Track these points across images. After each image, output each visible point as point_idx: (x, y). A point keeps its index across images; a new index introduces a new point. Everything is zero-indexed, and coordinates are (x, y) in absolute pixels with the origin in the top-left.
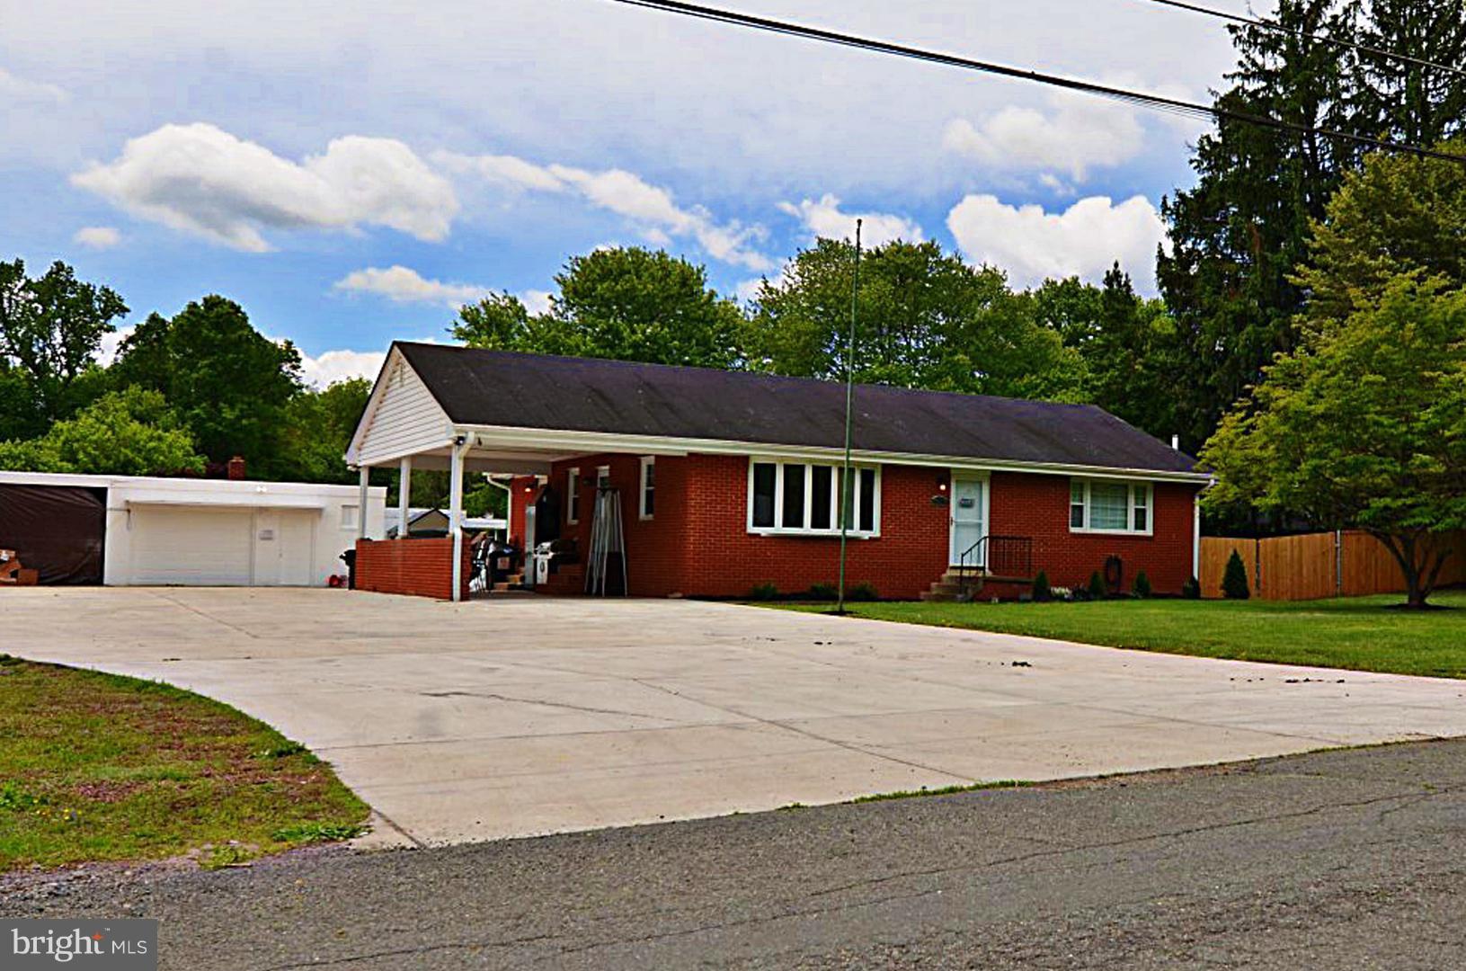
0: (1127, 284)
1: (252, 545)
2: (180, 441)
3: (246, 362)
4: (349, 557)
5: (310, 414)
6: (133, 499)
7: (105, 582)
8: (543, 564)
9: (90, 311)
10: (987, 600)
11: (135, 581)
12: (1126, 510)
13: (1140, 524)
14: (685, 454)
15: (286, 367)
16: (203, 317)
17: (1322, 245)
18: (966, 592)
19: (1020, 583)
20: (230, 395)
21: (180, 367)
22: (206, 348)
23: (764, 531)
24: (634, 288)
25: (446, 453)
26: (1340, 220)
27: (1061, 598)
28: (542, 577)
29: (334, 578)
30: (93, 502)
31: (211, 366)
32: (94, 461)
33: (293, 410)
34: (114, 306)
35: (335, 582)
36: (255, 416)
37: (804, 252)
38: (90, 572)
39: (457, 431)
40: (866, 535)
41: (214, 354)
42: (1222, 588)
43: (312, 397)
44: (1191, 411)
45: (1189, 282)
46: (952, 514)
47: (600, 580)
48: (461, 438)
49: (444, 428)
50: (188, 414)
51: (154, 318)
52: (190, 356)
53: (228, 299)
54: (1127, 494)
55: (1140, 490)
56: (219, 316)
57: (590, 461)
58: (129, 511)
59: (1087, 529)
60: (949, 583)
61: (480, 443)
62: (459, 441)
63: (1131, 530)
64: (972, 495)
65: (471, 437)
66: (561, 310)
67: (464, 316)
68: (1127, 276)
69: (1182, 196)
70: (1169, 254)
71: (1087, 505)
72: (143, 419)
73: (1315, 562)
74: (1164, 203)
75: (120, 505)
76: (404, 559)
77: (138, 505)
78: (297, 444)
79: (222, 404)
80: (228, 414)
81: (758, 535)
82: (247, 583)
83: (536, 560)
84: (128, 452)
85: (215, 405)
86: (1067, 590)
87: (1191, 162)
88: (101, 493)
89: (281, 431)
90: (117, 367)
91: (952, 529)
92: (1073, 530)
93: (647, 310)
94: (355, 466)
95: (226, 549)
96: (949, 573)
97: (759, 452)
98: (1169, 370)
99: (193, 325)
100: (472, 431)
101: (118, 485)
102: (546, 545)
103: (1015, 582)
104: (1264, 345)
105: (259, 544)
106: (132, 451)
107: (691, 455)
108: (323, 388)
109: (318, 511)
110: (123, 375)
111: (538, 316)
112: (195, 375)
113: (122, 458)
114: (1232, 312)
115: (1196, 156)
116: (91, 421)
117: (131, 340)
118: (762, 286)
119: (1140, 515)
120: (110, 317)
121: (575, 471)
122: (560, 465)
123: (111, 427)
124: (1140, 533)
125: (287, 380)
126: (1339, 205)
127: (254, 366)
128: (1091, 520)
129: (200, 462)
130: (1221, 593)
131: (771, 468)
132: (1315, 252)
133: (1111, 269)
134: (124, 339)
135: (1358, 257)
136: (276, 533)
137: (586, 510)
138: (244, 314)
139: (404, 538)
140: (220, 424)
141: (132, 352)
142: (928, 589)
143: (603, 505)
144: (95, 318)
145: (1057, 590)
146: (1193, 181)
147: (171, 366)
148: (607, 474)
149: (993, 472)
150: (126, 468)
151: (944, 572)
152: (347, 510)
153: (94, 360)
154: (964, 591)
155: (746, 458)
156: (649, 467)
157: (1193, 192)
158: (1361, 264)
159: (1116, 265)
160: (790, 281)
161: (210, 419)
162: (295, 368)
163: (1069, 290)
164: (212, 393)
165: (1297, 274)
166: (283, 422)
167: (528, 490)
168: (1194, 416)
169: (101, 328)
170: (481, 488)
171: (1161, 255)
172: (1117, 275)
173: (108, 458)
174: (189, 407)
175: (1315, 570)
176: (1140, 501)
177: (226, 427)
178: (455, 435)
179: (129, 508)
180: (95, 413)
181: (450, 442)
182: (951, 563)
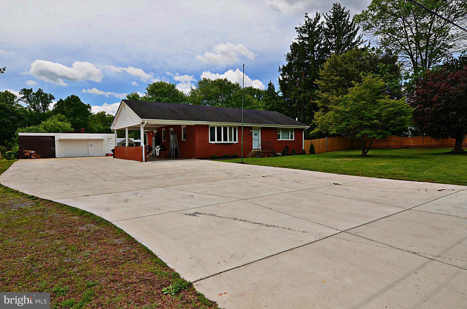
0: (273, 85)
1: (88, 147)
2: (68, 125)
3: (80, 108)
4: (113, 151)
5: (94, 119)
6: (61, 138)
7: (56, 157)
8: (158, 151)
9: (47, 99)
10: (264, 157)
11: (63, 157)
12: (289, 135)
13: (292, 138)
14: (194, 125)
15: (88, 109)
16: (71, 99)
17: (323, 75)
18: (259, 155)
19: (270, 152)
20: (77, 115)
21: (67, 110)
22: (72, 105)
23: (213, 142)
24: (163, 90)
25: (139, 126)
26: (327, 69)
27: (279, 156)
28: (158, 154)
29: (107, 154)
30: (52, 139)
31: (73, 109)
32: (51, 129)
33: (90, 118)
34: (52, 98)
35: (107, 155)
36: (83, 120)
37: (200, 81)
38: (52, 155)
39: (143, 121)
40: (235, 142)
41: (73, 107)
42: (309, 152)
43: (94, 115)
44: (288, 113)
45: (286, 85)
46: (253, 137)
47: (173, 154)
48: (143, 122)
49: (138, 120)
50: (69, 119)
51: (61, 100)
52: (69, 107)
53: (76, 95)
54: (289, 131)
55: (292, 130)
56: (74, 99)
57: (168, 127)
58: (60, 141)
59: (281, 139)
60: (253, 153)
61: (148, 123)
62: (143, 123)
63: (290, 139)
64: (257, 133)
65: (146, 122)
66: (147, 95)
67: (127, 97)
68: (273, 84)
69: (284, 66)
70: (281, 79)
71: (281, 134)
72: (61, 121)
73: (322, 145)
74: (280, 68)
75: (58, 139)
76: (128, 151)
77: (62, 139)
78: (92, 125)
79: (76, 117)
80: (77, 119)
81: (211, 143)
82: (88, 156)
83: (156, 150)
84: (58, 127)
85: (74, 117)
86: (281, 154)
87: (286, 58)
88: (54, 137)
89: (88, 122)
90: (54, 110)
91: (253, 140)
92: (278, 140)
93: (165, 95)
94: (113, 130)
95: (82, 149)
96: (253, 150)
97: (211, 124)
98: (283, 104)
99: (69, 101)
100: (146, 121)
101: (57, 135)
102: (158, 146)
103: (269, 152)
104: (306, 98)
105: (90, 147)
106: (59, 127)
107: (196, 125)
108: (96, 113)
109: (103, 140)
110: (55, 111)
111: (143, 97)
112: (70, 111)
113: (56, 128)
114: (298, 91)
115: (286, 57)
116: (50, 121)
117: (56, 104)
118: (191, 89)
119: (292, 136)
120: (51, 100)
121: (164, 129)
122: (160, 128)
123: (54, 122)
124: (292, 140)
125: (89, 112)
126: (326, 66)
127: (82, 109)
128: (282, 137)
129: (72, 129)
130: (309, 153)
131: (214, 127)
132: (321, 76)
133: (269, 82)
134: (55, 104)
135: (332, 77)
136: (93, 145)
137: (167, 138)
138: (79, 99)
139: (127, 146)
140: (76, 121)
141: (56, 107)
142: (248, 154)
143: (172, 137)
144: (48, 100)
145: (278, 154)
146: (286, 63)
147: (65, 110)
148: (172, 130)
149: (262, 127)
150: (57, 131)
151: (252, 150)
152: (109, 139)
153: (48, 109)
154: (258, 154)
155: (208, 125)
156: (184, 128)
157: (287, 65)
158: (333, 79)
159: (270, 81)
160: (197, 87)
161: (74, 120)
162: (90, 109)
163: (250, 89)
164: (74, 115)
165: (316, 81)
166: (89, 121)
167: (152, 134)
168: (289, 114)
169: (50, 102)
170: (133, 133)
171: (280, 80)
172: (271, 83)
173: (54, 129)
174: (69, 118)
175: (322, 146)
176: (292, 133)
177: (77, 122)
178: (142, 122)
179: (60, 140)
180: (50, 119)
181: (140, 123)
182: (253, 148)
